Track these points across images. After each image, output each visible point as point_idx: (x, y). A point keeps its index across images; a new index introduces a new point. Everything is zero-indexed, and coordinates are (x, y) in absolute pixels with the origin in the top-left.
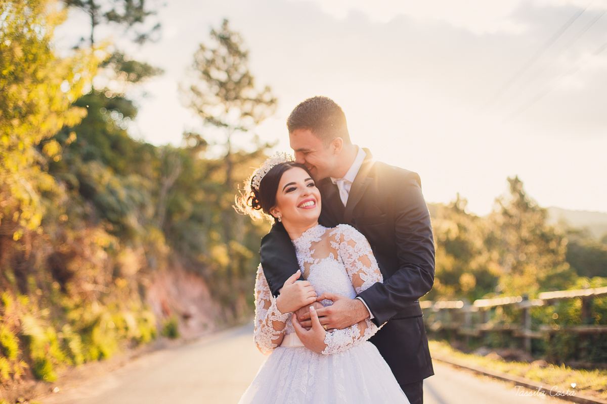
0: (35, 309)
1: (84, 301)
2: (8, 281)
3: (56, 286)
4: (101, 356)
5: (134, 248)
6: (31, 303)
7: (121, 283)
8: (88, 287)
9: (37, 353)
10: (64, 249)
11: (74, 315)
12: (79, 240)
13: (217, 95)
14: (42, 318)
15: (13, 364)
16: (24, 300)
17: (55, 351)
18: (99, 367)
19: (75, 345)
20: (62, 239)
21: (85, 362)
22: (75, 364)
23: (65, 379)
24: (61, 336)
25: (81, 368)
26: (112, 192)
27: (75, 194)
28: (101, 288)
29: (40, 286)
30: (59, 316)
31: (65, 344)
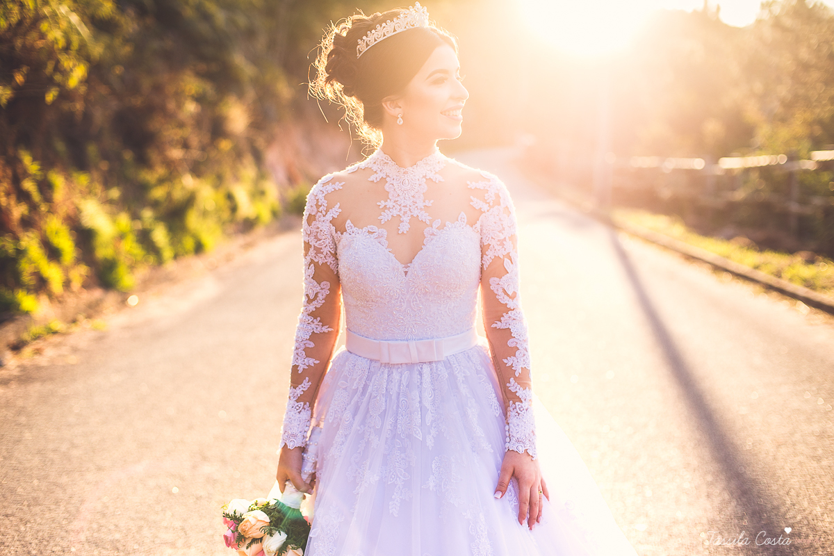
0: (98, 188)
1: (171, 173)
3: (128, 156)
4: (199, 248)
5: (241, 96)
6: (92, 181)
7: (225, 145)
8: (176, 153)
9: (103, 251)
10: (137, 102)
11: (158, 193)
12: (158, 88)
14: (110, 202)
15: (66, 270)
16: (83, 179)
17: (130, 247)
18: (197, 263)
19: (160, 235)
20: (134, 88)
21: (176, 257)
22: (160, 261)
23: (146, 285)
24: (139, 225)
25: (170, 266)
26: (206, 17)
27: (149, 21)
28: (195, 153)
29: (105, 156)
30: (135, 196)
31: (144, 238)
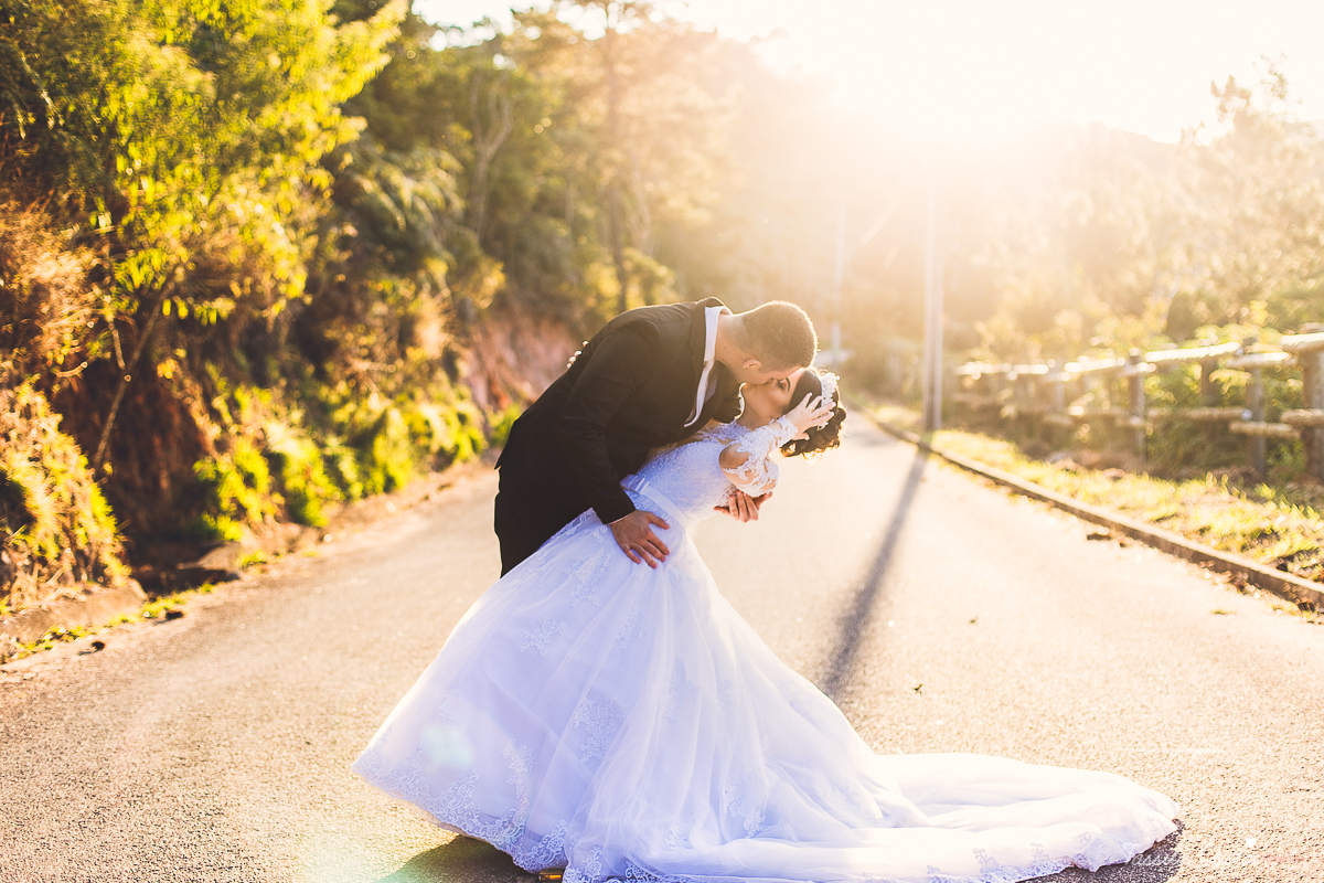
0: (282, 410)
1: (356, 390)
2: (240, 368)
3: (309, 370)
4: (389, 485)
6: (275, 399)
7: (414, 353)
8: (361, 366)
9: (294, 482)
11: (341, 416)
14: (293, 424)
16: (265, 397)
17: (321, 483)
18: (390, 504)
19: (348, 467)
21: (365, 495)
22: (348, 499)
24: (325, 453)
25: (359, 504)
28: (381, 365)
29: (284, 371)
30: (318, 418)
31: (332, 466)
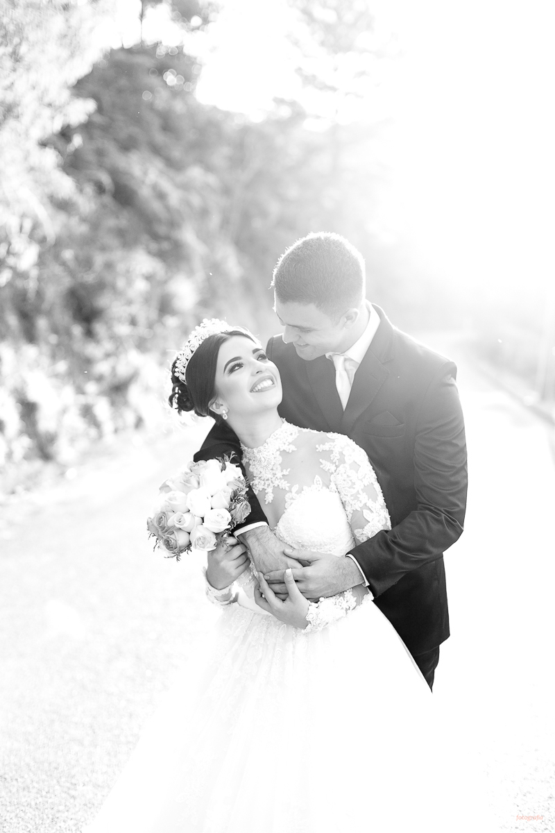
0: (45, 361)
1: (117, 348)
2: (8, 327)
3: (77, 330)
4: (139, 423)
5: (191, 273)
6: (41, 353)
7: (171, 321)
8: (123, 329)
9: (46, 422)
10: (89, 278)
11: (103, 368)
12: (109, 266)
13: (323, 44)
14: (56, 376)
15: (9, 442)
16: (30, 351)
17: (74, 420)
18: (137, 438)
20: (87, 263)
21: (116, 431)
22: (100, 435)
23: (85, 456)
24: (82, 400)
25: (109, 439)
26: (161, 196)
27: (107, 199)
28: (142, 330)
29: (55, 330)
30: (82, 367)
31: (87, 412)
